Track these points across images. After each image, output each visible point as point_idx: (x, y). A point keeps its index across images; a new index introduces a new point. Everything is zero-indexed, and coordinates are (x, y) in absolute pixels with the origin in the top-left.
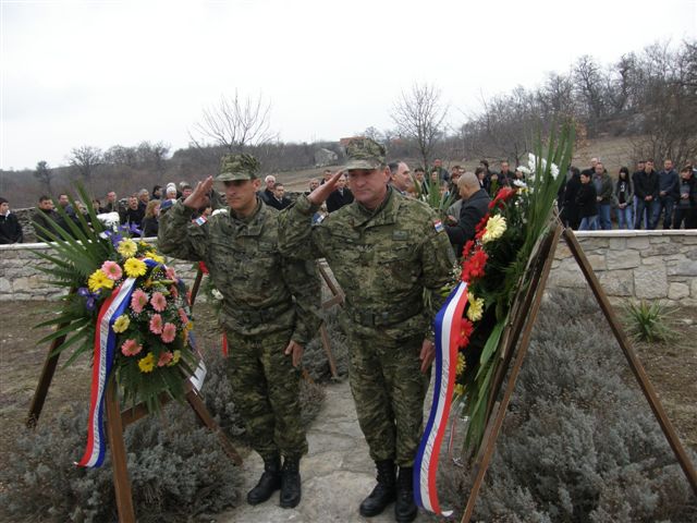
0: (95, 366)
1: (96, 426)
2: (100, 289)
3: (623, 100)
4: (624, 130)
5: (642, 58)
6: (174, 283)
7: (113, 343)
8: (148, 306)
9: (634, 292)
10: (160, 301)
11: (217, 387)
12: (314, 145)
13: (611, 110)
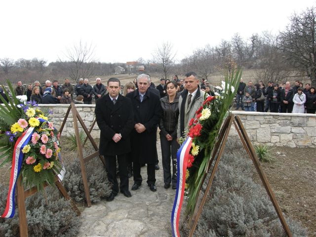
0: (12, 169)
1: (11, 198)
2: (17, 132)
3: (252, 53)
4: (252, 66)
5: (261, 36)
6: (52, 130)
7: (22, 158)
8: (40, 141)
9: (256, 139)
10: (45, 138)
11: (69, 178)
12: (114, 64)
13: (247, 57)
